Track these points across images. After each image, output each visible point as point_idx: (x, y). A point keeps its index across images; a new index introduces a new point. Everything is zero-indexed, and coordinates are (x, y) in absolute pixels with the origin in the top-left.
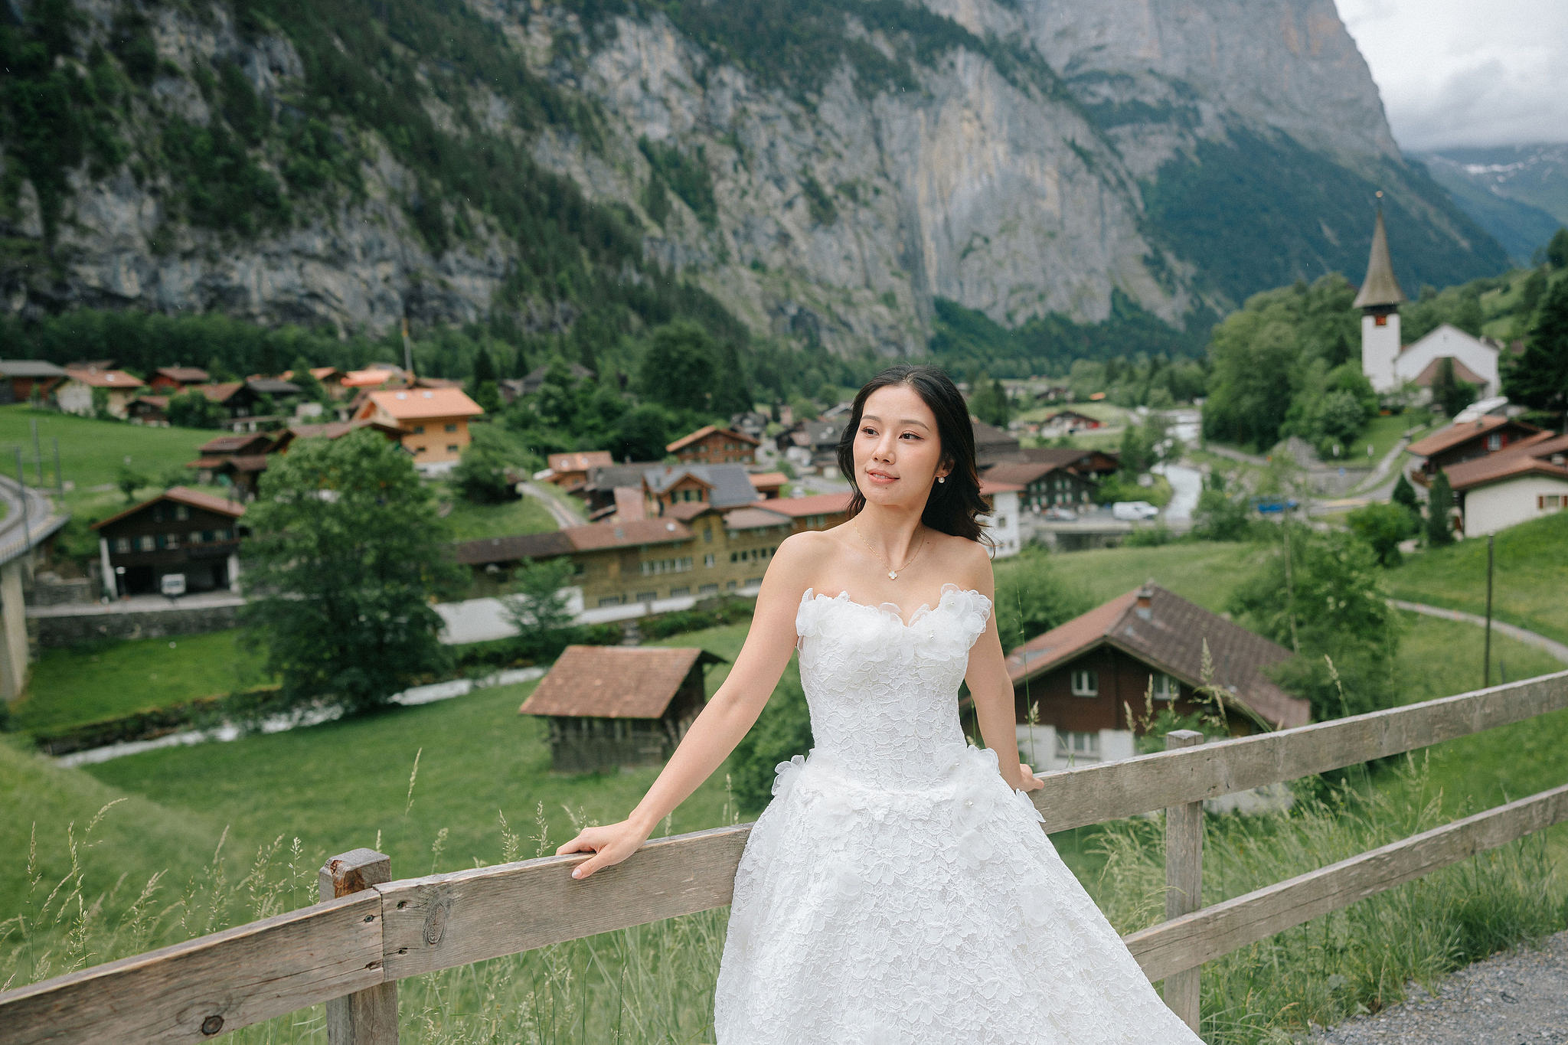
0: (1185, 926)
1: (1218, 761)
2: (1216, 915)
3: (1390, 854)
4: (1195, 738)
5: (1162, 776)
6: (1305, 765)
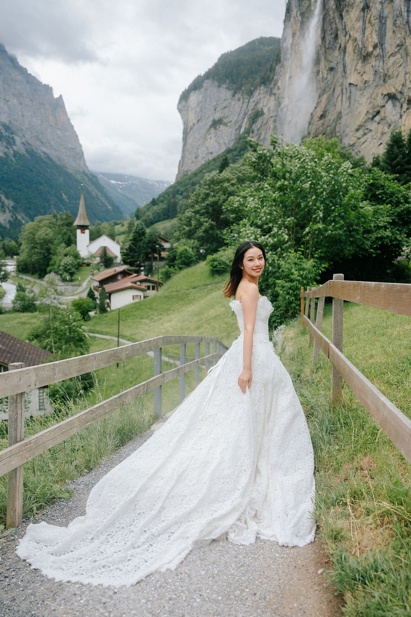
0: (17, 448)
1: (31, 374)
2: (30, 441)
3: (96, 408)
4: (21, 365)
5: (7, 382)
6: (66, 375)
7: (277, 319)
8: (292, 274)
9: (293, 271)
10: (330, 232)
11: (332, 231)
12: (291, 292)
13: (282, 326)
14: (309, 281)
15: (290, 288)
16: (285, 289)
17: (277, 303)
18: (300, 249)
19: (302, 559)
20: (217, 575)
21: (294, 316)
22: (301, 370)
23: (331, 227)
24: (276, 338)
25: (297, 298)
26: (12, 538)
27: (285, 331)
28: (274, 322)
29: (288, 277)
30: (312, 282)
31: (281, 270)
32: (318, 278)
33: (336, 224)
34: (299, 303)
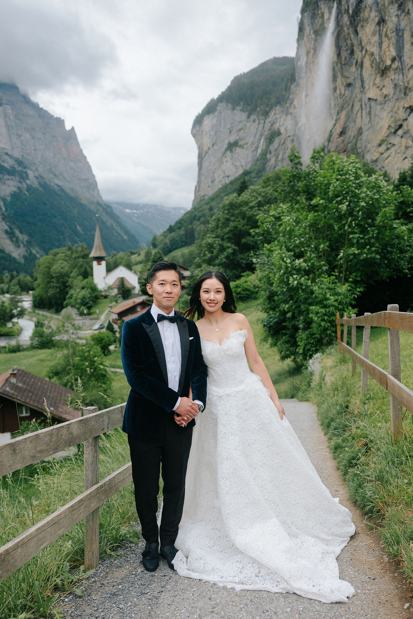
0: (95, 490)
1: (104, 418)
4: (95, 409)
7: (311, 347)
8: (327, 299)
9: (328, 296)
10: (365, 255)
11: (367, 254)
12: (326, 318)
13: (318, 355)
14: (345, 307)
15: (325, 315)
16: (318, 315)
17: (311, 330)
18: (333, 273)
19: (385, 594)
20: (303, 611)
21: (330, 343)
22: (349, 402)
23: (365, 250)
24: (312, 367)
25: (333, 324)
26: (93, 580)
27: (322, 360)
28: (309, 350)
29: (322, 302)
30: (347, 308)
31: (314, 295)
32: (354, 302)
33: (371, 247)
34: (334, 329)
